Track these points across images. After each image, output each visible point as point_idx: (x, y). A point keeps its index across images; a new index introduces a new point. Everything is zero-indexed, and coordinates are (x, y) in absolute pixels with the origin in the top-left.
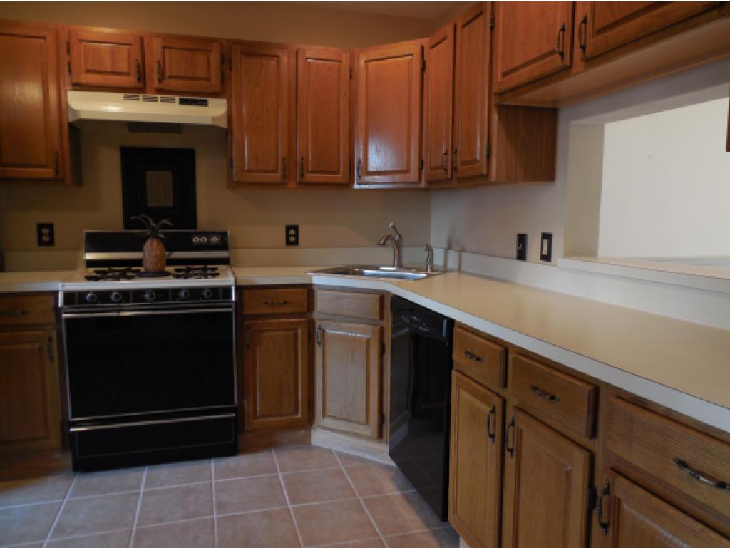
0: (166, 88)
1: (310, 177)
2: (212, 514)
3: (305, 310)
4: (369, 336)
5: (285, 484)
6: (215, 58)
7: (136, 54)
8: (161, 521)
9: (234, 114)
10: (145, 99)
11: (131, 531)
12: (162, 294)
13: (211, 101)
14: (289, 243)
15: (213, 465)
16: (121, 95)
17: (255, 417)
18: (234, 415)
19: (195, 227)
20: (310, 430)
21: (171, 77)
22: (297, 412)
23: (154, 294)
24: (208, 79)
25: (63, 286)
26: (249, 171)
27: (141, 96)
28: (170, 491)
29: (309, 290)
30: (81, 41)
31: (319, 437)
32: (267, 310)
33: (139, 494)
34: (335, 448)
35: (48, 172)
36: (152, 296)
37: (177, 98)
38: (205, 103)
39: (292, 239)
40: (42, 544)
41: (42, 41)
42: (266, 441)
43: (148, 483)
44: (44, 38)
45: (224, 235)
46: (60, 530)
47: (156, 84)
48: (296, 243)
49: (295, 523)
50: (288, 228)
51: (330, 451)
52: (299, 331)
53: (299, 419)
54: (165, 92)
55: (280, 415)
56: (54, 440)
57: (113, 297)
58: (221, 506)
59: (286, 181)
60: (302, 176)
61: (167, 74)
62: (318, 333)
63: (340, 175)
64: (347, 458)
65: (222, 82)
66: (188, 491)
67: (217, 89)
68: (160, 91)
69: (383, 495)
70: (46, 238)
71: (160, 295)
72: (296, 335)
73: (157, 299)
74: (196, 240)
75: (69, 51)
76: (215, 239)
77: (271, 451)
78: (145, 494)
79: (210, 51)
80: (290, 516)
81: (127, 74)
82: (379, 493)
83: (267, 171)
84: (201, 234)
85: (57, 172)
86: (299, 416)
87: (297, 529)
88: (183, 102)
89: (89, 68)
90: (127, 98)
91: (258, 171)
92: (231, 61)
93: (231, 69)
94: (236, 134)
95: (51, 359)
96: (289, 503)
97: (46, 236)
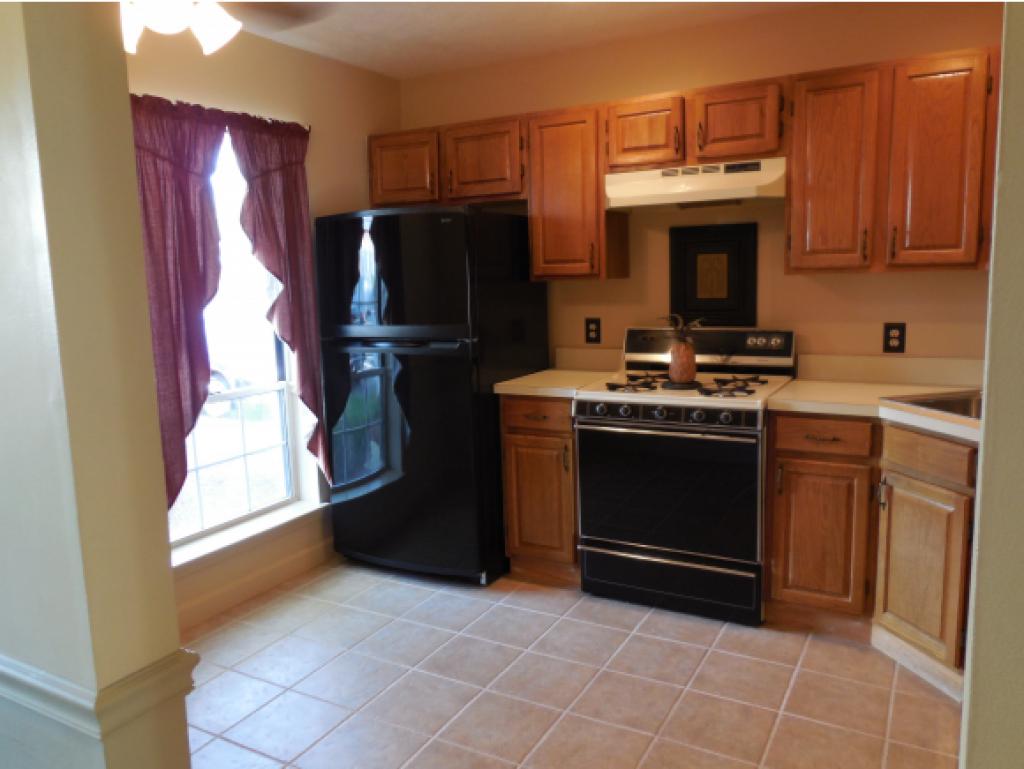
0: (709, 155)
1: (905, 256)
2: (685, 685)
3: (865, 452)
4: (951, 509)
5: (796, 683)
6: (771, 105)
7: (676, 122)
8: (631, 670)
9: (795, 176)
10: (684, 173)
11: (598, 670)
12: (673, 413)
13: (765, 163)
14: (888, 349)
15: (724, 631)
16: (658, 172)
17: (786, 585)
18: (752, 575)
19: (753, 323)
20: (870, 624)
21: (715, 141)
22: (846, 592)
23: (665, 412)
24: (760, 135)
25: (577, 394)
26: (814, 252)
27: (680, 169)
28: (660, 643)
29: (876, 426)
30: (620, 117)
31: (881, 638)
32: (808, 447)
33: (628, 635)
34: (901, 660)
35: (583, 268)
36: (661, 414)
37: (722, 166)
38: (756, 167)
39: (894, 343)
40: (522, 652)
41: (582, 125)
42: (801, 621)
43: (643, 628)
44: (584, 122)
45: (788, 336)
46: (542, 646)
47: (697, 152)
48: (900, 349)
49: (773, 735)
50: (888, 327)
51: (893, 663)
52: (856, 482)
53: (847, 603)
54: (708, 160)
55: (820, 591)
56: (566, 555)
57: (621, 411)
58: (701, 680)
59: (867, 263)
60: (893, 255)
61: (711, 137)
62: (883, 490)
63: (961, 251)
64: (914, 680)
65: (781, 135)
66: (677, 650)
67: (773, 146)
68: (702, 160)
69: (930, 750)
70: (593, 335)
71: (671, 414)
72: (850, 489)
73: (667, 418)
74: (751, 341)
75: (607, 131)
76: (775, 342)
77: (807, 636)
78: (635, 637)
79: (764, 97)
80: (773, 723)
81: (666, 146)
82: (924, 746)
83: (840, 251)
84: (757, 334)
85: (592, 267)
86: (850, 600)
87: (770, 742)
88: (729, 169)
89: (626, 146)
90: (664, 174)
91: (827, 251)
92: (792, 105)
93: (792, 114)
94: (796, 204)
95: (567, 468)
96: (783, 707)
97: (593, 332)
